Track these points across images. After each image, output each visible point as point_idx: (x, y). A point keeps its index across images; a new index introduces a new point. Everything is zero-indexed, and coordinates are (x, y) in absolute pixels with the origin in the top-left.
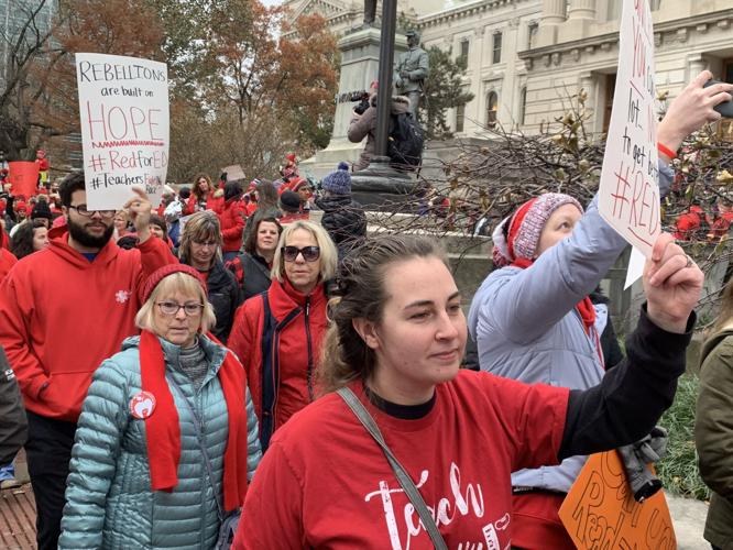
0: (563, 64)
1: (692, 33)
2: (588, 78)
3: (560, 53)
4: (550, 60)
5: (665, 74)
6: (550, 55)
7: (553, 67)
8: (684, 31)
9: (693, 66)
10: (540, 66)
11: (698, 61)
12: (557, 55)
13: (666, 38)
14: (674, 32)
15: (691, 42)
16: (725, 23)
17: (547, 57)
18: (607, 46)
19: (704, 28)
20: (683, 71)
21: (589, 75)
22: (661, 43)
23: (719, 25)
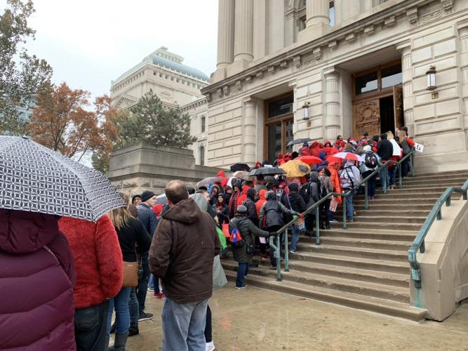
0: (231, 94)
1: (324, 51)
2: (249, 102)
3: (229, 86)
4: (222, 91)
5: (306, 87)
6: (222, 88)
7: (225, 97)
8: (318, 50)
9: (328, 78)
10: (216, 98)
11: (332, 74)
12: (226, 88)
13: (305, 59)
14: (310, 53)
15: (325, 58)
16: (352, 36)
17: (220, 90)
18: (260, 74)
19: (335, 44)
20: (320, 83)
21: (249, 99)
22: (301, 64)
23: (347, 39)
